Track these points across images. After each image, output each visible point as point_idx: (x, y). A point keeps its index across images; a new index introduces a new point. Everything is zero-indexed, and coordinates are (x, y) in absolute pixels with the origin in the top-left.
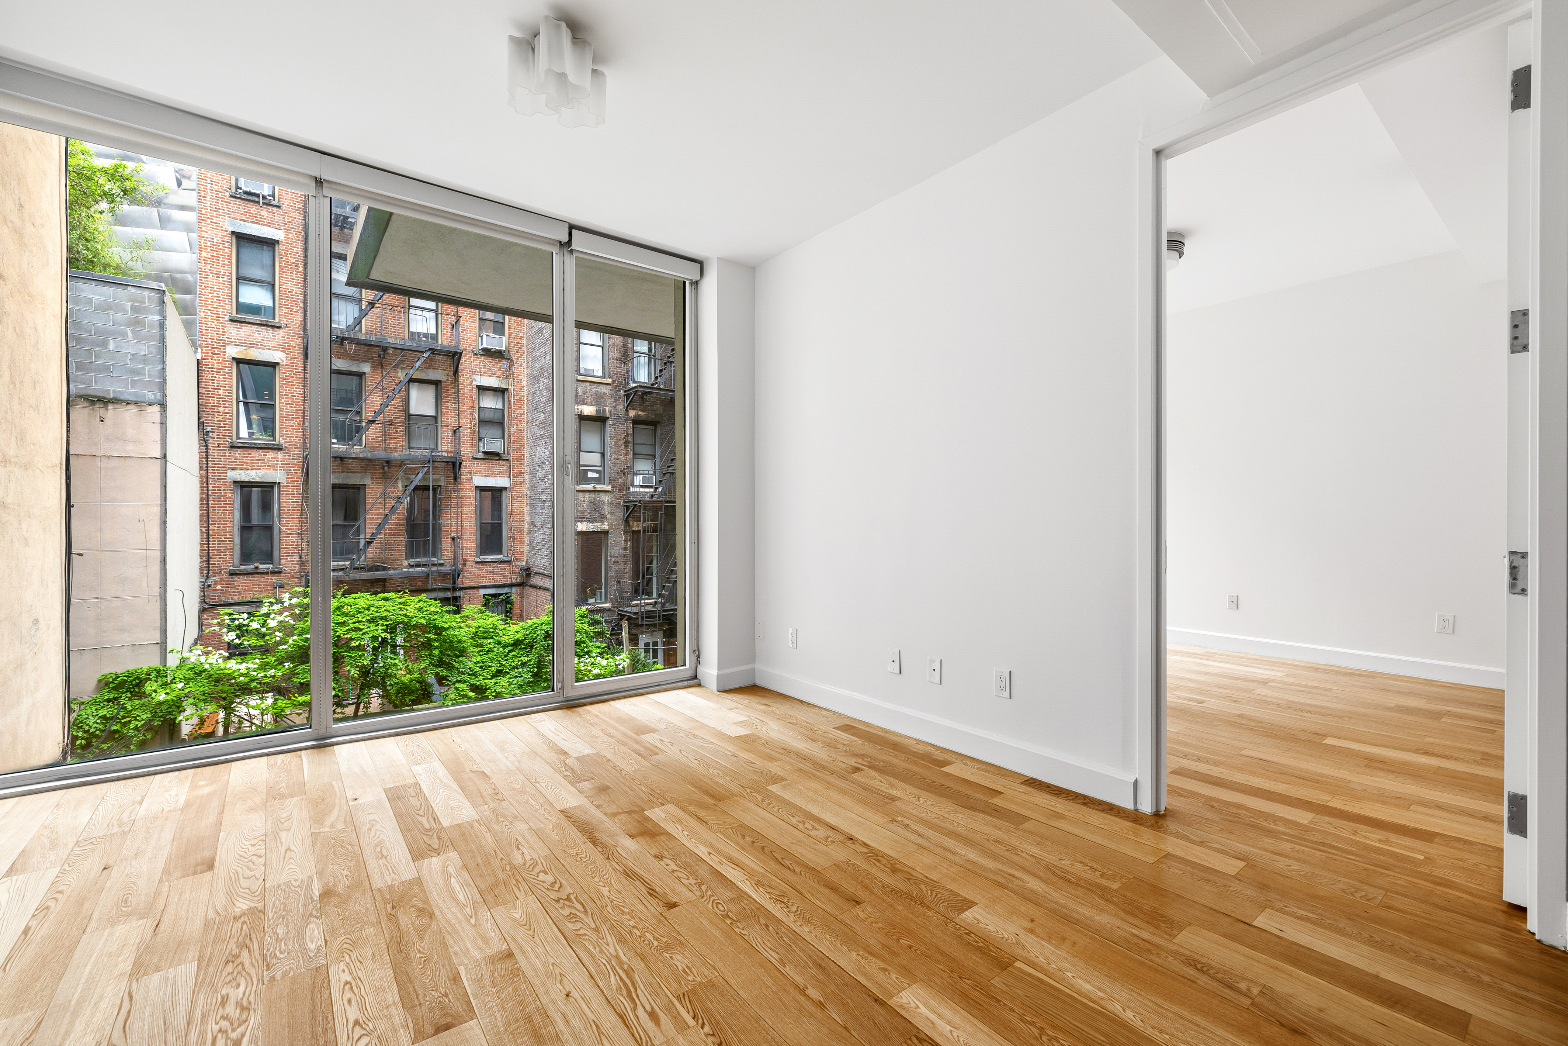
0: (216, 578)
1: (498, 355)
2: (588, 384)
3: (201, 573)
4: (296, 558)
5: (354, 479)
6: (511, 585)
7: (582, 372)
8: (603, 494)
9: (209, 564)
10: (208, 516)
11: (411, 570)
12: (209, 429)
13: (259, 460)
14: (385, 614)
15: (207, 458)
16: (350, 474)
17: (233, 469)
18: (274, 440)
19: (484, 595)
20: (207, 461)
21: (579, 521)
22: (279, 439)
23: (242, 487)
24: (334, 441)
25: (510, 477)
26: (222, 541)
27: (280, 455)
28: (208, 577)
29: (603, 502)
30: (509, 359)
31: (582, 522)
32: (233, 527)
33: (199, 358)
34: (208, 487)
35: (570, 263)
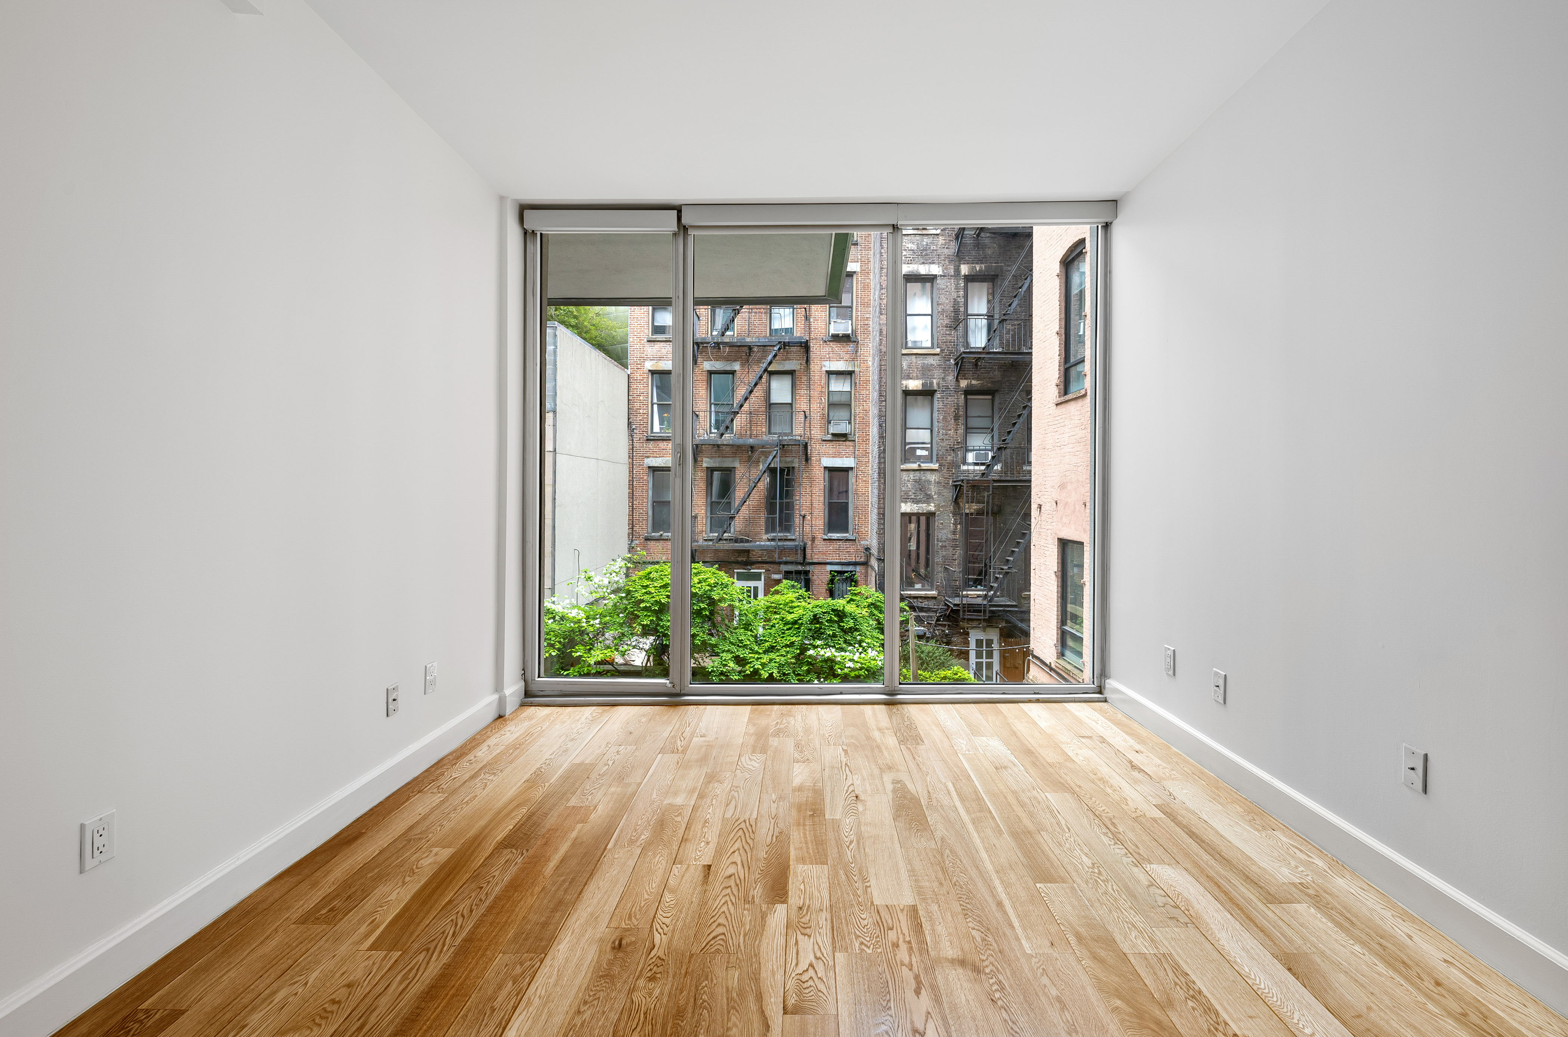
0: (637, 542)
1: (845, 339)
2: (914, 357)
3: (629, 538)
5: (727, 463)
6: (855, 564)
7: (910, 345)
8: (929, 473)
9: (633, 531)
10: (633, 493)
11: (768, 543)
12: (634, 427)
13: (664, 449)
15: (633, 449)
16: (724, 459)
17: (648, 457)
19: (831, 571)
20: (633, 451)
21: (902, 502)
23: (654, 471)
24: (714, 431)
25: (855, 457)
26: (641, 513)
28: (632, 541)
29: (929, 482)
30: (855, 342)
31: (906, 502)
32: (647, 502)
33: (629, 373)
34: (633, 471)
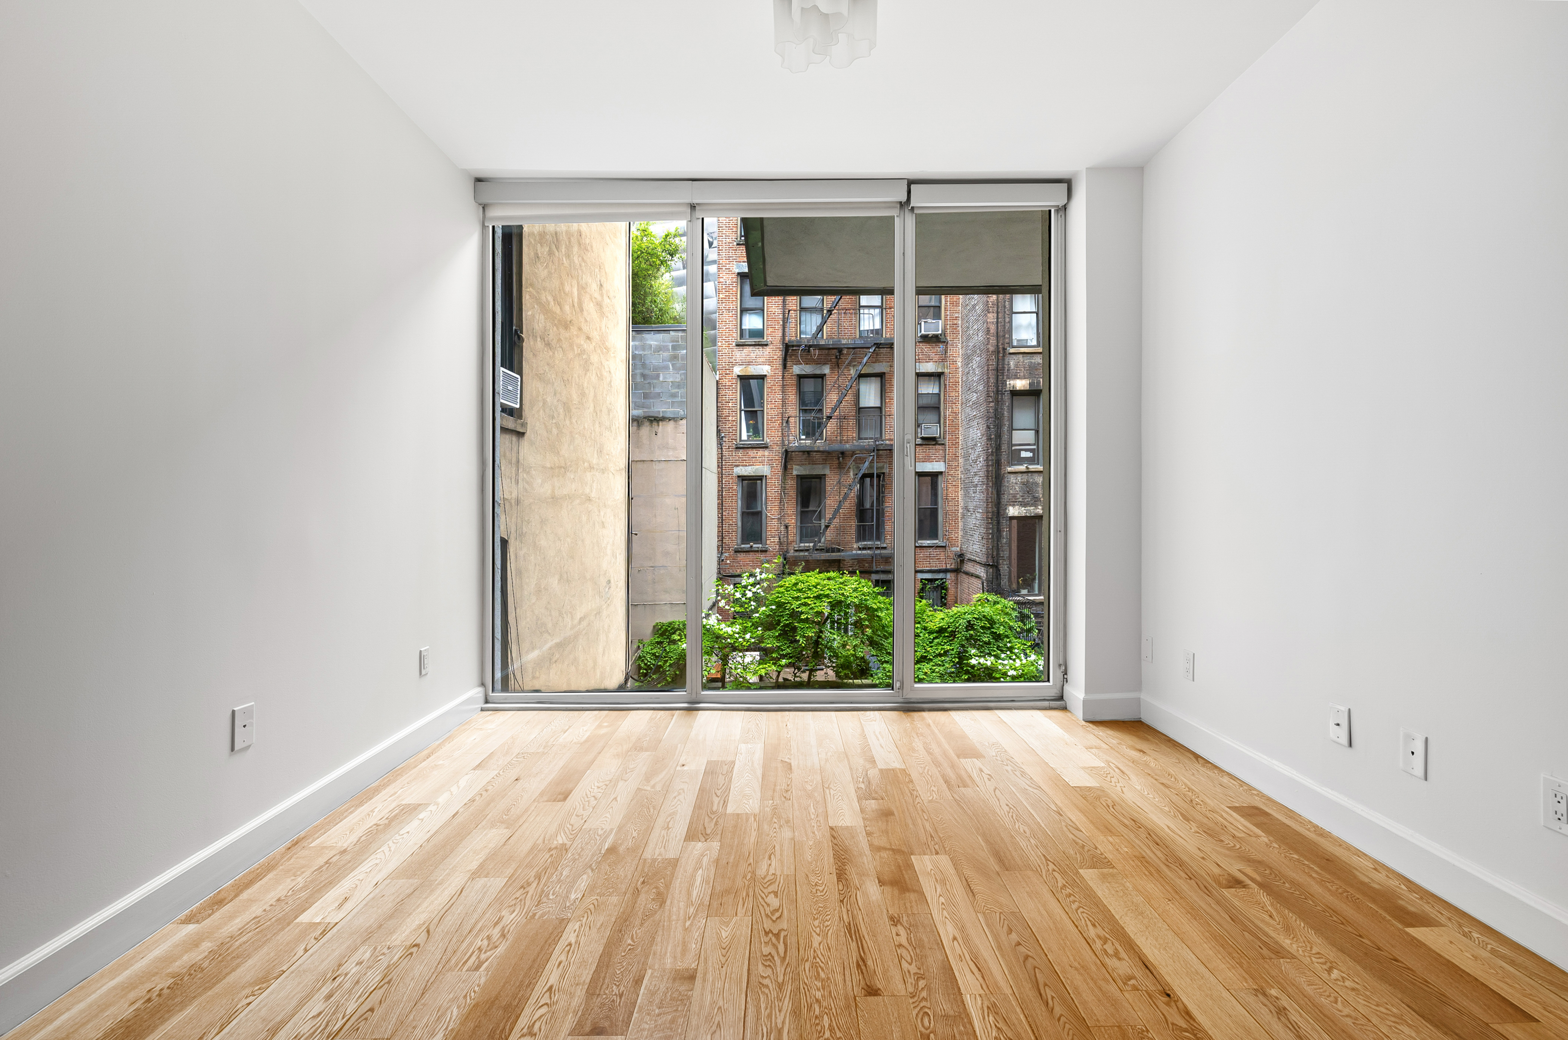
0: (727, 554)
1: (934, 339)
2: (1021, 356)
3: (718, 550)
4: (777, 540)
5: (818, 470)
6: (946, 571)
7: (1015, 344)
8: (1036, 475)
9: (722, 543)
10: (722, 504)
11: (860, 552)
12: (723, 435)
13: (753, 458)
14: (828, 592)
15: (722, 458)
16: (814, 466)
17: (737, 466)
18: (763, 440)
19: (922, 579)
20: (722, 461)
21: (1010, 505)
22: (767, 440)
23: (743, 480)
24: (803, 437)
25: (945, 461)
26: (731, 524)
27: (766, 453)
28: (722, 553)
29: (1036, 484)
30: (944, 342)
31: (1013, 506)
32: (737, 513)
33: (719, 379)
34: (723, 481)
35: (910, 222)
